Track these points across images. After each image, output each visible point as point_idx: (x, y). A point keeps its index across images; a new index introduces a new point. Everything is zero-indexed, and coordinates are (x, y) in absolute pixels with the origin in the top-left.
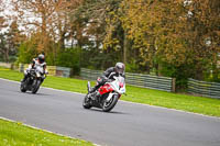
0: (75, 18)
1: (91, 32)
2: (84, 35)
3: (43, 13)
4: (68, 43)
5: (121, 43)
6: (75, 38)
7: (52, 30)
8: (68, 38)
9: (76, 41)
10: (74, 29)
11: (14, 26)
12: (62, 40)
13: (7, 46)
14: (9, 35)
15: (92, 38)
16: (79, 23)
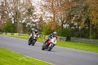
0: (68, 15)
1: (75, 21)
2: (72, 22)
3: (54, 12)
4: (65, 26)
5: (89, 26)
6: (68, 24)
7: (57, 20)
8: (65, 24)
9: (68, 25)
10: (68, 20)
11: (41, 18)
12: (62, 25)
13: (38, 27)
14: (39, 22)
15: (76, 24)
16: (70, 17)
